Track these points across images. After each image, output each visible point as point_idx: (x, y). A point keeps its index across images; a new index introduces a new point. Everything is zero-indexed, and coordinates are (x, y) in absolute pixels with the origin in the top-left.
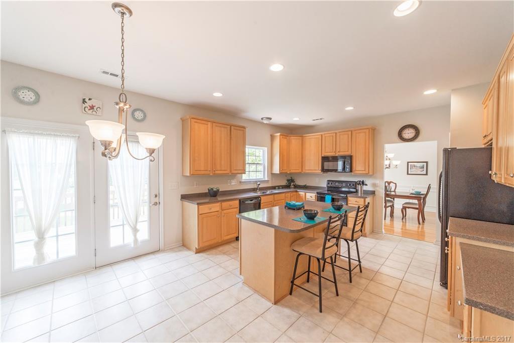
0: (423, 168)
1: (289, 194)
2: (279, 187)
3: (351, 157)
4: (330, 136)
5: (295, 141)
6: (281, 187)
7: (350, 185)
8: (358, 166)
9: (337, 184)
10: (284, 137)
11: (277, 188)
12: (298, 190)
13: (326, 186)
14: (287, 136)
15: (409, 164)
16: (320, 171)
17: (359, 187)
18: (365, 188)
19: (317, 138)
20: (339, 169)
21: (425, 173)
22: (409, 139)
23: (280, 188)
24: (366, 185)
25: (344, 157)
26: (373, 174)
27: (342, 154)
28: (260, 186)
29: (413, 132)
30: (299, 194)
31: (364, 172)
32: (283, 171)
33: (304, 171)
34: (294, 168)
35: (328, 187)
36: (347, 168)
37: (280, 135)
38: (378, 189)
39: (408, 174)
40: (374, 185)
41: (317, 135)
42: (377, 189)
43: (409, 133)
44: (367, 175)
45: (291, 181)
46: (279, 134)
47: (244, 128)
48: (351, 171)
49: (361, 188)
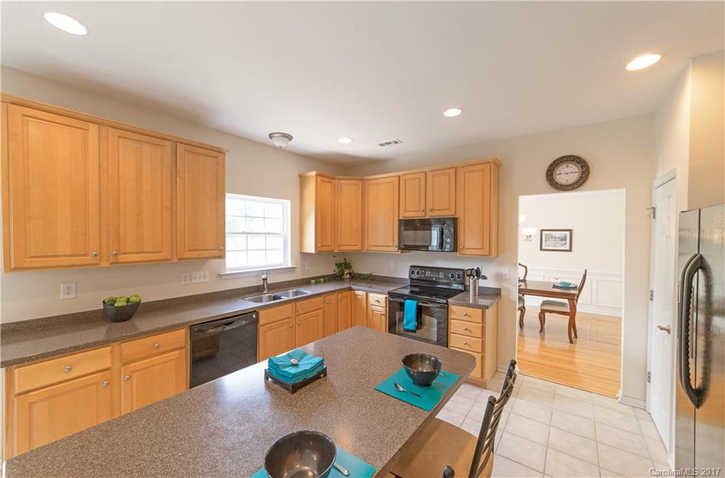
0: (566, 240)
1: (333, 297)
2: (318, 280)
3: (455, 221)
4: (415, 179)
5: (348, 188)
6: (322, 280)
7: (453, 276)
8: (470, 238)
9: (428, 273)
10: (325, 179)
11: (313, 281)
12: (354, 287)
13: (407, 277)
14: (334, 179)
15: (544, 233)
16: (396, 249)
17: (470, 282)
18: (481, 283)
19: (390, 182)
20: (432, 244)
21: (568, 248)
22: (569, 185)
23: (320, 282)
24: (485, 278)
25: (441, 221)
26: (498, 256)
27: (437, 214)
28: (269, 281)
29: (577, 170)
30: (356, 295)
31: (480, 252)
32: (324, 249)
33: (366, 248)
34: (348, 243)
35: (412, 279)
36: (447, 243)
37: (317, 175)
38: (506, 285)
39: (541, 249)
40: (499, 277)
41: (390, 176)
42: (504, 286)
43: (568, 174)
44: (487, 257)
45: (344, 265)
46: (314, 173)
47: (220, 151)
48: (455, 249)
49: (475, 283)
